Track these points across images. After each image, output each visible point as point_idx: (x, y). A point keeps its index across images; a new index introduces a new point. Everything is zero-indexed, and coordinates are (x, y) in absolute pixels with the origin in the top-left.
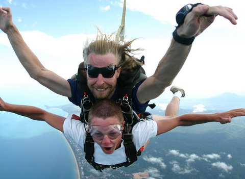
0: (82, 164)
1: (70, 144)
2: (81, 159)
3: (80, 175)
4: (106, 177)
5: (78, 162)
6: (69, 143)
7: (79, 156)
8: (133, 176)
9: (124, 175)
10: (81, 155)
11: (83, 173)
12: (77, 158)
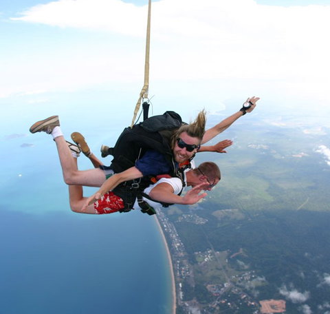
0: (181, 277)
1: (165, 232)
2: (181, 265)
3: (177, 300)
4: (218, 305)
5: (175, 271)
6: (163, 228)
7: (178, 258)
8: (260, 306)
9: (246, 304)
10: (181, 257)
11: (181, 294)
12: (174, 263)
